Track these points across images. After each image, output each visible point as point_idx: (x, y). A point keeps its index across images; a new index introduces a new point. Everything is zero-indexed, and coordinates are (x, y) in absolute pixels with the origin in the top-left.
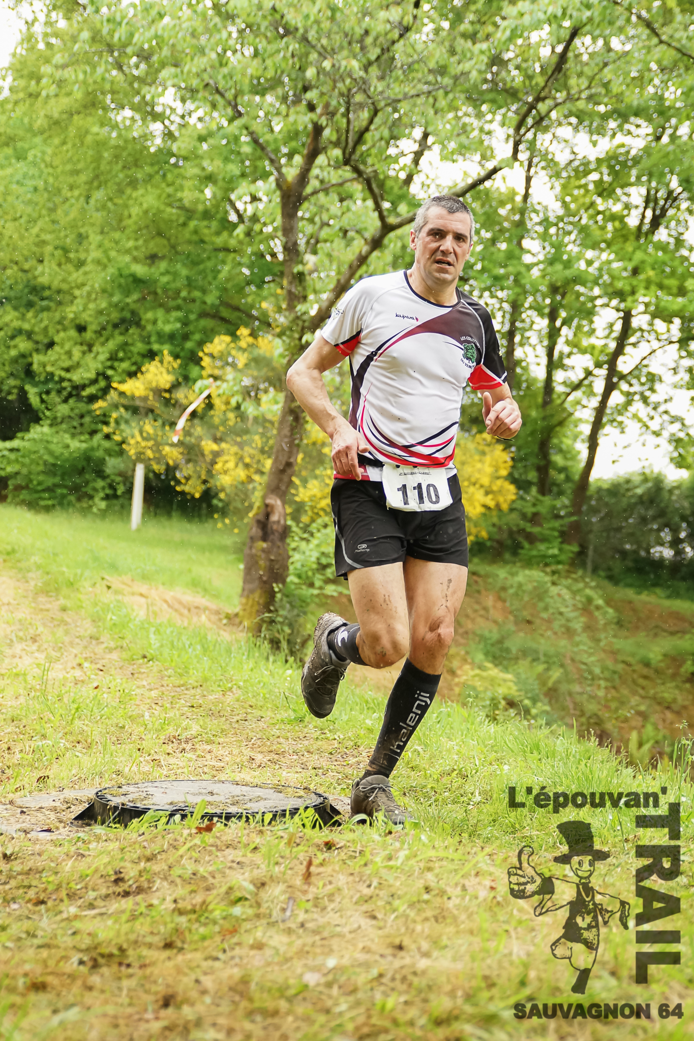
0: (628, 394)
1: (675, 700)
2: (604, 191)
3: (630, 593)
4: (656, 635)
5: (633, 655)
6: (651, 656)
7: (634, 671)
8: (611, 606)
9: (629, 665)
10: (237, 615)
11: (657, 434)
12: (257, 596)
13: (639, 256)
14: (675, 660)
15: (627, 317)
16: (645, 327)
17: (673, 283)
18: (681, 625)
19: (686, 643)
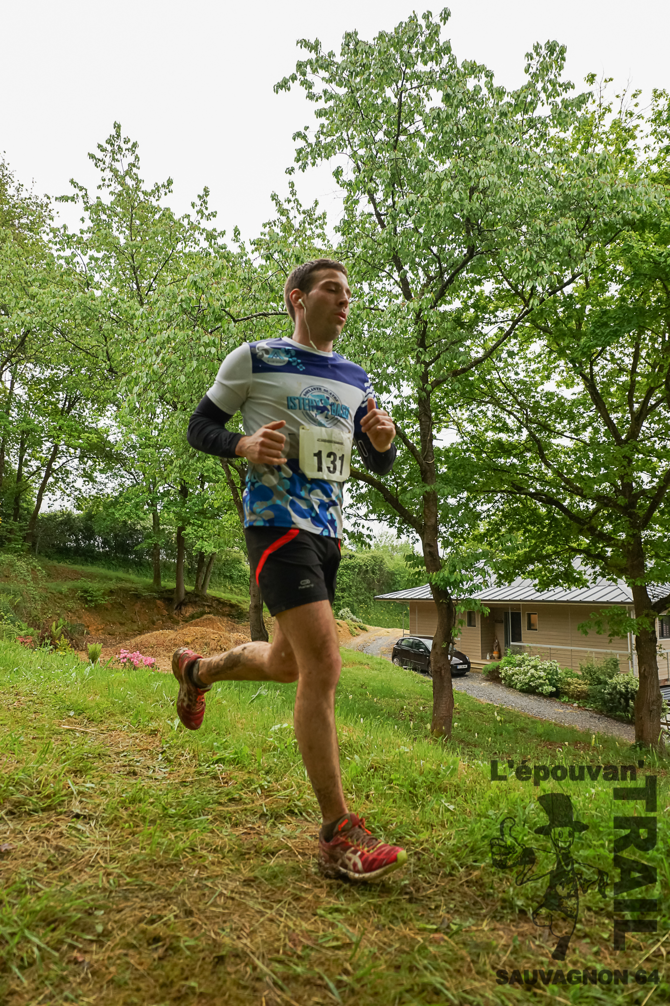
0: (56, 478)
1: (73, 608)
2: (47, 392)
4: (66, 580)
5: (55, 589)
7: (55, 596)
8: (45, 569)
11: (69, 495)
13: (61, 422)
14: (73, 590)
15: (56, 447)
16: (65, 450)
17: (76, 434)
18: (77, 576)
19: (78, 583)
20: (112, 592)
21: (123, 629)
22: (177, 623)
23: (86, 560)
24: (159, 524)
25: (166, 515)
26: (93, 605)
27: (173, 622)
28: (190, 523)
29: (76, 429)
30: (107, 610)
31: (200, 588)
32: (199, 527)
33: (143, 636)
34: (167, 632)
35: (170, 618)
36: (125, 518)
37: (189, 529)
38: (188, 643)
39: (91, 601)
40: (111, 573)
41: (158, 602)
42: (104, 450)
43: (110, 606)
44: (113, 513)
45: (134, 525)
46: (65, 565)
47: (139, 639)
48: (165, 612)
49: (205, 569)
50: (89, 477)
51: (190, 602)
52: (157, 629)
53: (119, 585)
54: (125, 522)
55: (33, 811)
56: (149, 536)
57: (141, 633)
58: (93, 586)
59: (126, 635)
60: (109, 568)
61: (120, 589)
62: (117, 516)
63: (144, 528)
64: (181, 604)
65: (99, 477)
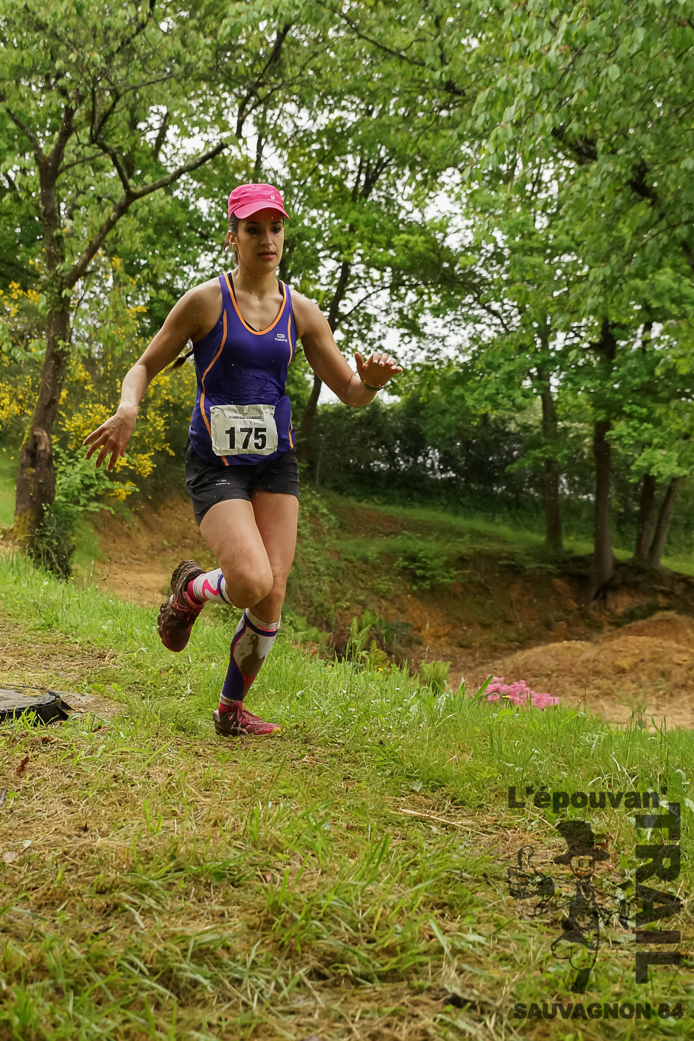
0: (348, 332)
1: (389, 590)
3: (352, 501)
4: (373, 536)
5: (354, 554)
6: (369, 554)
7: (355, 567)
8: (334, 513)
9: (351, 562)
10: (12, 530)
12: (28, 514)
13: (354, 215)
14: (389, 556)
15: (346, 267)
16: (362, 275)
17: (382, 238)
18: (394, 527)
19: (398, 543)
20: (462, 561)
21: (489, 636)
22: (599, 628)
23: (410, 495)
24: (555, 419)
25: (570, 398)
26: (426, 585)
27: (589, 626)
28: (621, 414)
29: (383, 229)
30: (455, 596)
31: (646, 552)
32: (642, 420)
33: (528, 653)
34: (578, 644)
35: (584, 616)
36: (485, 408)
37: (620, 427)
38: (623, 671)
39: (423, 578)
40: (460, 522)
41: (558, 582)
42: (438, 266)
43: (460, 589)
44: (462, 397)
45: (504, 422)
46: (371, 506)
47: (520, 657)
48: (573, 605)
49: (655, 513)
50: (411, 327)
51: (625, 584)
52: (556, 639)
53: (478, 547)
54: (485, 417)
55: (362, 977)
56: (535, 444)
57: (523, 644)
58: (426, 547)
59: (495, 648)
60: (456, 513)
61: (480, 554)
62: (470, 402)
63: (526, 428)
64: (606, 590)
65: (431, 324)
